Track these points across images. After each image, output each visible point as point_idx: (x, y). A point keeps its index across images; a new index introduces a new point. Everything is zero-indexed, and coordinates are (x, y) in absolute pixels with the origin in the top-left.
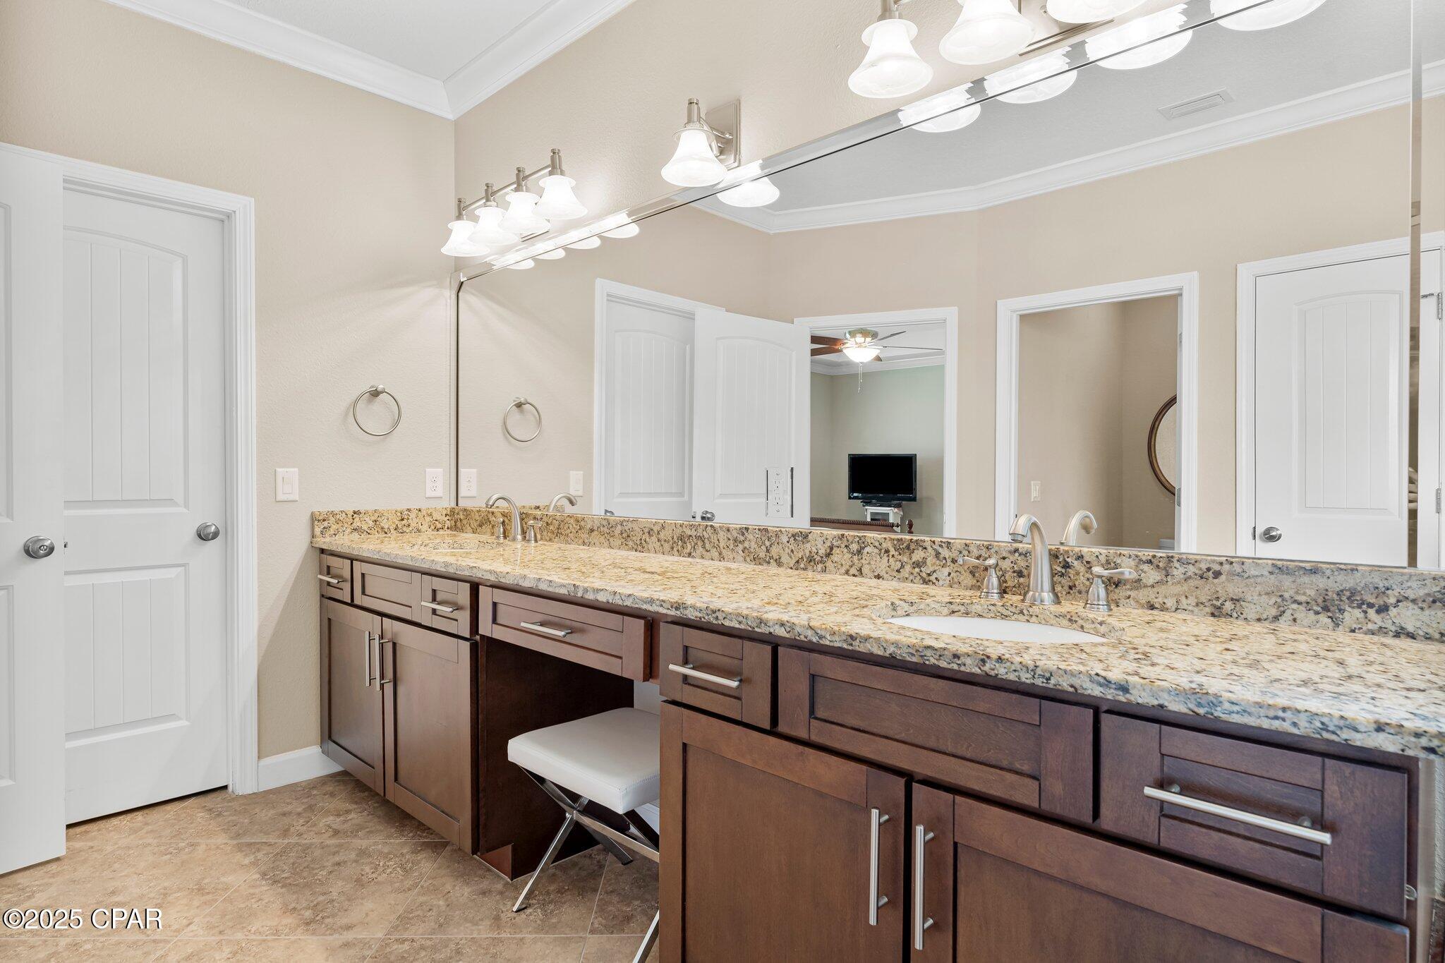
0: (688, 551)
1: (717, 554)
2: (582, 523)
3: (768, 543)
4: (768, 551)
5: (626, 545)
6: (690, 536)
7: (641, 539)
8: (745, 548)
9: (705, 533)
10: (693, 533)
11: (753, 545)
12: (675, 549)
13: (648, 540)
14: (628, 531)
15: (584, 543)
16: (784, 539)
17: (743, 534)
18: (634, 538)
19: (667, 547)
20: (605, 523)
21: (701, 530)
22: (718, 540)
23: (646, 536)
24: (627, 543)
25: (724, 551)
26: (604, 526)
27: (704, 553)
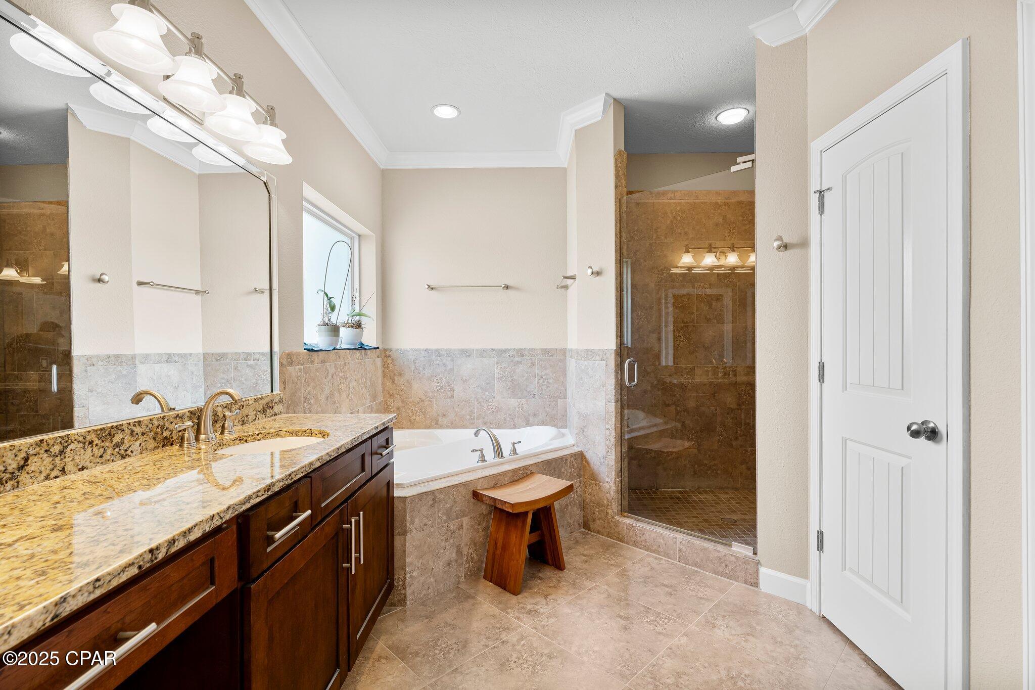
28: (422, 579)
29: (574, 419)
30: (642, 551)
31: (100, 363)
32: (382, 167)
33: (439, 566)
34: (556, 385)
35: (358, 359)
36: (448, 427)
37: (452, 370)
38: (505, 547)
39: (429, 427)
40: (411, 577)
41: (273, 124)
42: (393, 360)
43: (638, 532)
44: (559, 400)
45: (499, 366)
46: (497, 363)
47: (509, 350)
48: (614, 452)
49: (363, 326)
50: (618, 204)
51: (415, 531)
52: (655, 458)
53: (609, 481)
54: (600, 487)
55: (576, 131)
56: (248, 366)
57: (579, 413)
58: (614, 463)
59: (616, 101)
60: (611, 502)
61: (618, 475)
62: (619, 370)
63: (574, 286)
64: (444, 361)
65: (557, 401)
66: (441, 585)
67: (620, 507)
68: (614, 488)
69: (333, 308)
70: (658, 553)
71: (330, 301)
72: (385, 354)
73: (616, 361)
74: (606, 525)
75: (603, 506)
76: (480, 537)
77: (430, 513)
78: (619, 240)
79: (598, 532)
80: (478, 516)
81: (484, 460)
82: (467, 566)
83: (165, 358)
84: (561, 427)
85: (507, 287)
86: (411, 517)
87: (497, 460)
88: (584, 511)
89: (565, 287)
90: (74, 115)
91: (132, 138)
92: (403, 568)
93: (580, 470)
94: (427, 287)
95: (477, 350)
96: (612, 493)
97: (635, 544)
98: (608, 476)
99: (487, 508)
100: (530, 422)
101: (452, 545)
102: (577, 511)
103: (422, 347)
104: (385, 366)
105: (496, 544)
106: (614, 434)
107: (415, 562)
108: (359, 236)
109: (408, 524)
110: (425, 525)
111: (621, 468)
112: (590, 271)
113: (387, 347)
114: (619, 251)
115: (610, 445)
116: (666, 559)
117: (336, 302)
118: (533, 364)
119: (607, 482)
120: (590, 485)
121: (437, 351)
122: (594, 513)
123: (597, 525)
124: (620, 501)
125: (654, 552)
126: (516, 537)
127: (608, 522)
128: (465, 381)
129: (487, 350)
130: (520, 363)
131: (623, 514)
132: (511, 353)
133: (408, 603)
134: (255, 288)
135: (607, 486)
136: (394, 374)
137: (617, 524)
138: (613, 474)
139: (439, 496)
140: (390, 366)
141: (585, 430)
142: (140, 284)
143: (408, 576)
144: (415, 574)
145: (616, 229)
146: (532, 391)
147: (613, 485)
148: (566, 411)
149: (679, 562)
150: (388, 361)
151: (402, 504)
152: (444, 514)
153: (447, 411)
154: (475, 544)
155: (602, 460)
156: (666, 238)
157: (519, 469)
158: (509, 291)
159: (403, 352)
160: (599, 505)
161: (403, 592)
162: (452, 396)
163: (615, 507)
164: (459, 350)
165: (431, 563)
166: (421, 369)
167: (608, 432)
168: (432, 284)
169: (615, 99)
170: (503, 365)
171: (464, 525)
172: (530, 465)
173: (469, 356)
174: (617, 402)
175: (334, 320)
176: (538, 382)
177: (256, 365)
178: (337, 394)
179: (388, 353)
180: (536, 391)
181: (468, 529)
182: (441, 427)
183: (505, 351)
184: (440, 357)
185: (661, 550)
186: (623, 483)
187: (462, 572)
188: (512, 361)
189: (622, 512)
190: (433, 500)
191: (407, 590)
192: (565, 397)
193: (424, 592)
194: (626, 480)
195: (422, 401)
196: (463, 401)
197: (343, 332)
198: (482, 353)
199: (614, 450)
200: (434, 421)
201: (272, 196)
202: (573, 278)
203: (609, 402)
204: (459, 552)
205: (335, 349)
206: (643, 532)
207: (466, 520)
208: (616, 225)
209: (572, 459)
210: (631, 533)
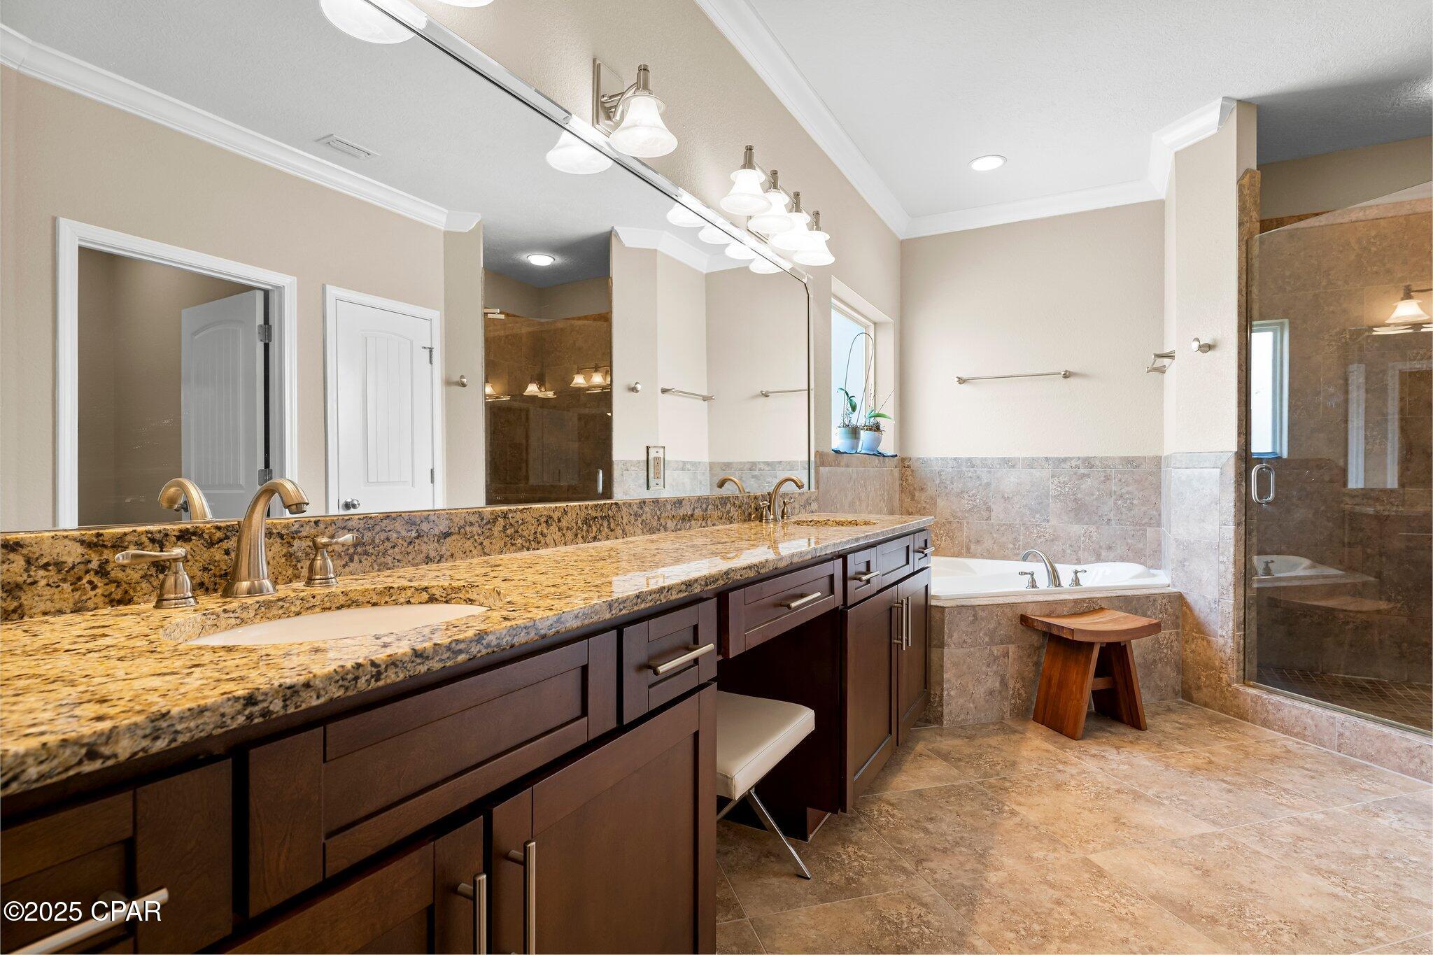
0: (594, 534)
1: (621, 531)
2: (425, 527)
3: (658, 513)
4: (659, 520)
5: (512, 544)
6: (596, 517)
7: (536, 532)
8: (643, 520)
9: (610, 512)
10: (599, 514)
11: (649, 517)
12: (579, 536)
13: (545, 531)
14: (516, 525)
15: (428, 560)
16: (669, 507)
17: (642, 508)
18: (525, 533)
19: (569, 535)
20: (473, 519)
21: (607, 509)
22: (622, 517)
23: (543, 528)
24: (514, 542)
25: (627, 527)
26: (472, 524)
27: (609, 533)
28: (961, 701)
29: (1171, 551)
30: (1278, 733)
31: (633, 468)
32: (901, 238)
33: (980, 692)
34: (1144, 508)
35: (877, 466)
36: (983, 557)
37: (988, 484)
38: (1061, 685)
39: (958, 556)
40: (949, 695)
41: (818, 228)
42: (912, 471)
43: (1270, 707)
44: (1148, 528)
45: (1056, 480)
46: (1053, 476)
47: (1072, 459)
48: (1232, 595)
49: (881, 429)
50: (1244, 248)
51: (953, 646)
52: (1319, 624)
53: (1224, 634)
54: (1209, 642)
55: (1176, 153)
56: (754, 477)
57: (1176, 540)
58: (1231, 610)
59: (1241, 102)
60: (1226, 664)
61: (1238, 627)
62: (1242, 481)
63: (1172, 367)
64: (978, 473)
65: (1145, 530)
66: (982, 715)
67: (1241, 673)
68: (1232, 645)
69: (854, 409)
70: (1304, 737)
71: (851, 400)
72: (904, 464)
73: (1237, 468)
74: (1218, 695)
75: (1213, 668)
76: (1029, 671)
77: (970, 630)
78: (1245, 298)
79: (1206, 705)
80: (1028, 647)
81: (1034, 586)
82: (1013, 701)
83: (681, 466)
84: (1152, 567)
85: (1067, 375)
86: (950, 630)
87: (1053, 588)
88: (1183, 675)
89: (1161, 370)
90: (617, 236)
91: (658, 249)
92: (941, 683)
93: (1177, 618)
94: (957, 379)
95: (1024, 459)
96: (1229, 651)
97: (1266, 723)
98: (1221, 627)
99: (1038, 639)
100: (1102, 557)
101: (996, 673)
102: (1171, 673)
103: (950, 456)
104: (903, 478)
105: (1050, 680)
106: (1233, 570)
107: (953, 680)
108: (875, 324)
109: (946, 637)
110: (965, 642)
111: (1245, 617)
112: (1196, 345)
113: (904, 456)
114: (1245, 314)
115: (1225, 584)
116: (1315, 746)
117: (857, 400)
118: (1107, 478)
119: (1221, 636)
120: (1193, 639)
121: (969, 459)
122: (1200, 678)
123: (1205, 694)
124: (1242, 665)
125: (1296, 735)
126: (1077, 674)
127: (1222, 692)
128: (1006, 499)
129: (1038, 458)
130: (1087, 476)
131: (1247, 682)
132: (1074, 463)
133: (945, 722)
134: (762, 392)
135: (1221, 641)
136: (914, 489)
137: (1236, 694)
138: (1231, 624)
139: (981, 614)
140: (910, 478)
141: (1186, 563)
142: (664, 391)
143: (945, 693)
144: (952, 693)
145: (1240, 283)
146: (1106, 515)
147: (1230, 641)
148: (1160, 545)
149: (1340, 751)
150: (907, 473)
151: (939, 614)
152: (985, 634)
153: (981, 537)
154: (1023, 679)
155: (1213, 606)
156: (1346, 282)
157: (1083, 600)
158: (1071, 380)
159: (925, 461)
160: (1208, 666)
161: (939, 709)
162: (989, 518)
163: (1233, 671)
164: (998, 458)
165: (970, 686)
166: (948, 482)
167: (1222, 567)
168: (964, 375)
169: (1239, 101)
170: (1062, 479)
171: (1010, 654)
172: (1098, 598)
173: (1013, 466)
174: (1238, 524)
175: (854, 422)
176: (1115, 503)
177: (761, 475)
178: (858, 503)
179: (907, 463)
180: (1111, 515)
181: (1015, 659)
182: (974, 556)
183: (1065, 460)
184: (972, 467)
185: (1307, 733)
186: (1248, 641)
187: (1007, 708)
188: (1075, 474)
189: (1245, 680)
190: (974, 616)
191: (944, 708)
192: (1159, 525)
193: (962, 716)
194: (1254, 636)
195: (950, 523)
196: (1004, 524)
197: (864, 435)
198: (1031, 463)
199: (1232, 591)
200: (965, 548)
201: (811, 296)
202: (1170, 356)
203: (1225, 525)
204: (1003, 682)
205: (856, 453)
206: (1278, 708)
207: (1012, 648)
208: (1239, 278)
209: (1164, 601)
210: (1259, 708)
